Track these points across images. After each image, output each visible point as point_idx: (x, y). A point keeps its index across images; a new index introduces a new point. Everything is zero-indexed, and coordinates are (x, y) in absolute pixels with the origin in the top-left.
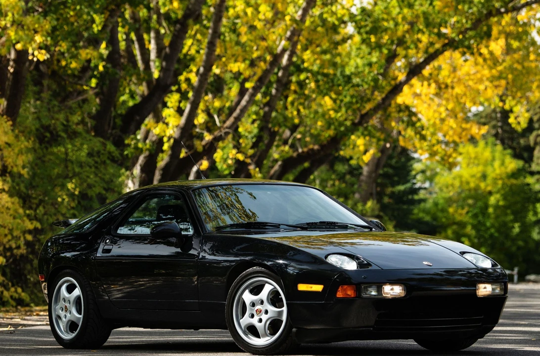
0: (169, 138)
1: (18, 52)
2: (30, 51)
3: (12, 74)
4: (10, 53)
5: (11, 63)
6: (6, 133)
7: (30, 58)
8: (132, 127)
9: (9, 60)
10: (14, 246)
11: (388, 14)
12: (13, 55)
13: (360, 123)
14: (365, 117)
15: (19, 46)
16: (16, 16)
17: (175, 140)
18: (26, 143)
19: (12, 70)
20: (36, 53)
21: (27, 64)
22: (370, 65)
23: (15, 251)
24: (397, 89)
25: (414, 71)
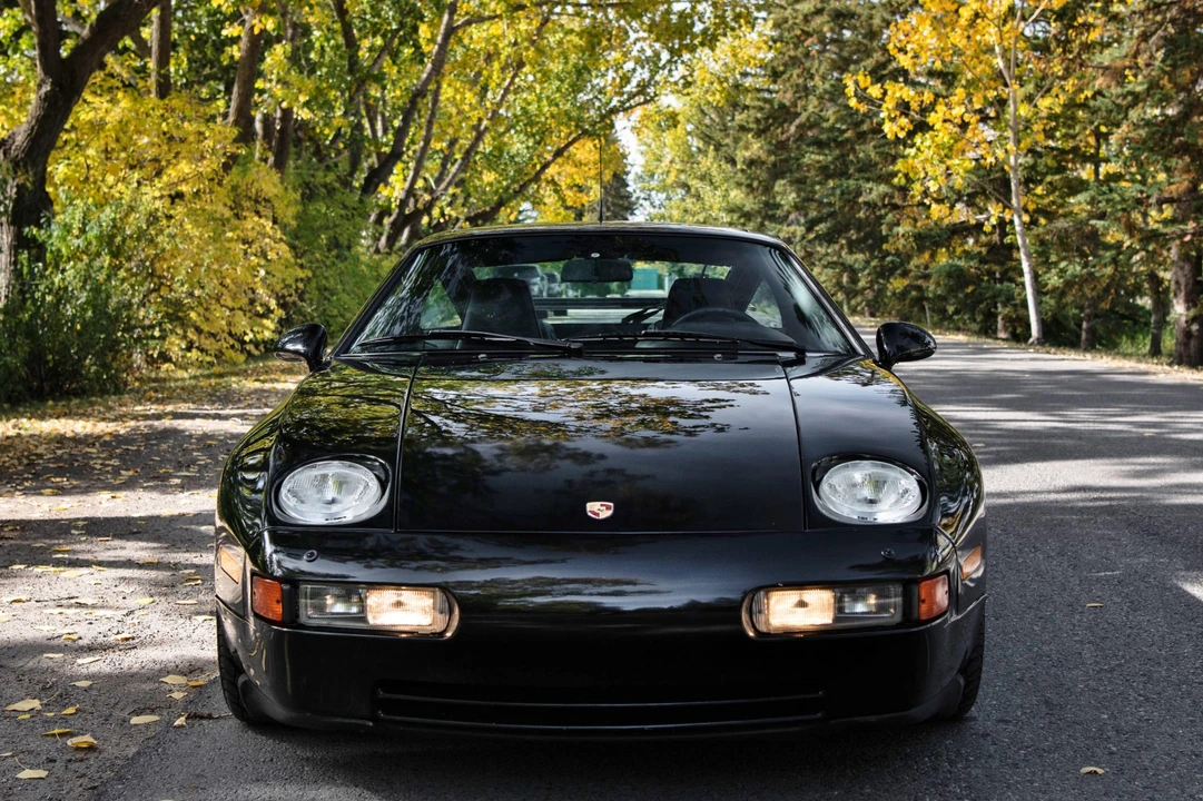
0: (396, 198)
1: (283, 110)
2: (295, 110)
3: (278, 131)
4: (275, 111)
5: (278, 121)
6: (275, 186)
7: (295, 116)
8: (372, 188)
9: (275, 119)
10: (286, 294)
11: (540, 111)
12: (279, 114)
13: (520, 191)
14: (524, 187)
15: (284, 105)
16: (282, 74)
17: (401, 200)
18: (294, 195)
19: (278, 128)
20: (300, 112)
21: (292, 122)
22: (528, 148)
23: (288, 299)
24: (545, 166)
25: (559, 153)
